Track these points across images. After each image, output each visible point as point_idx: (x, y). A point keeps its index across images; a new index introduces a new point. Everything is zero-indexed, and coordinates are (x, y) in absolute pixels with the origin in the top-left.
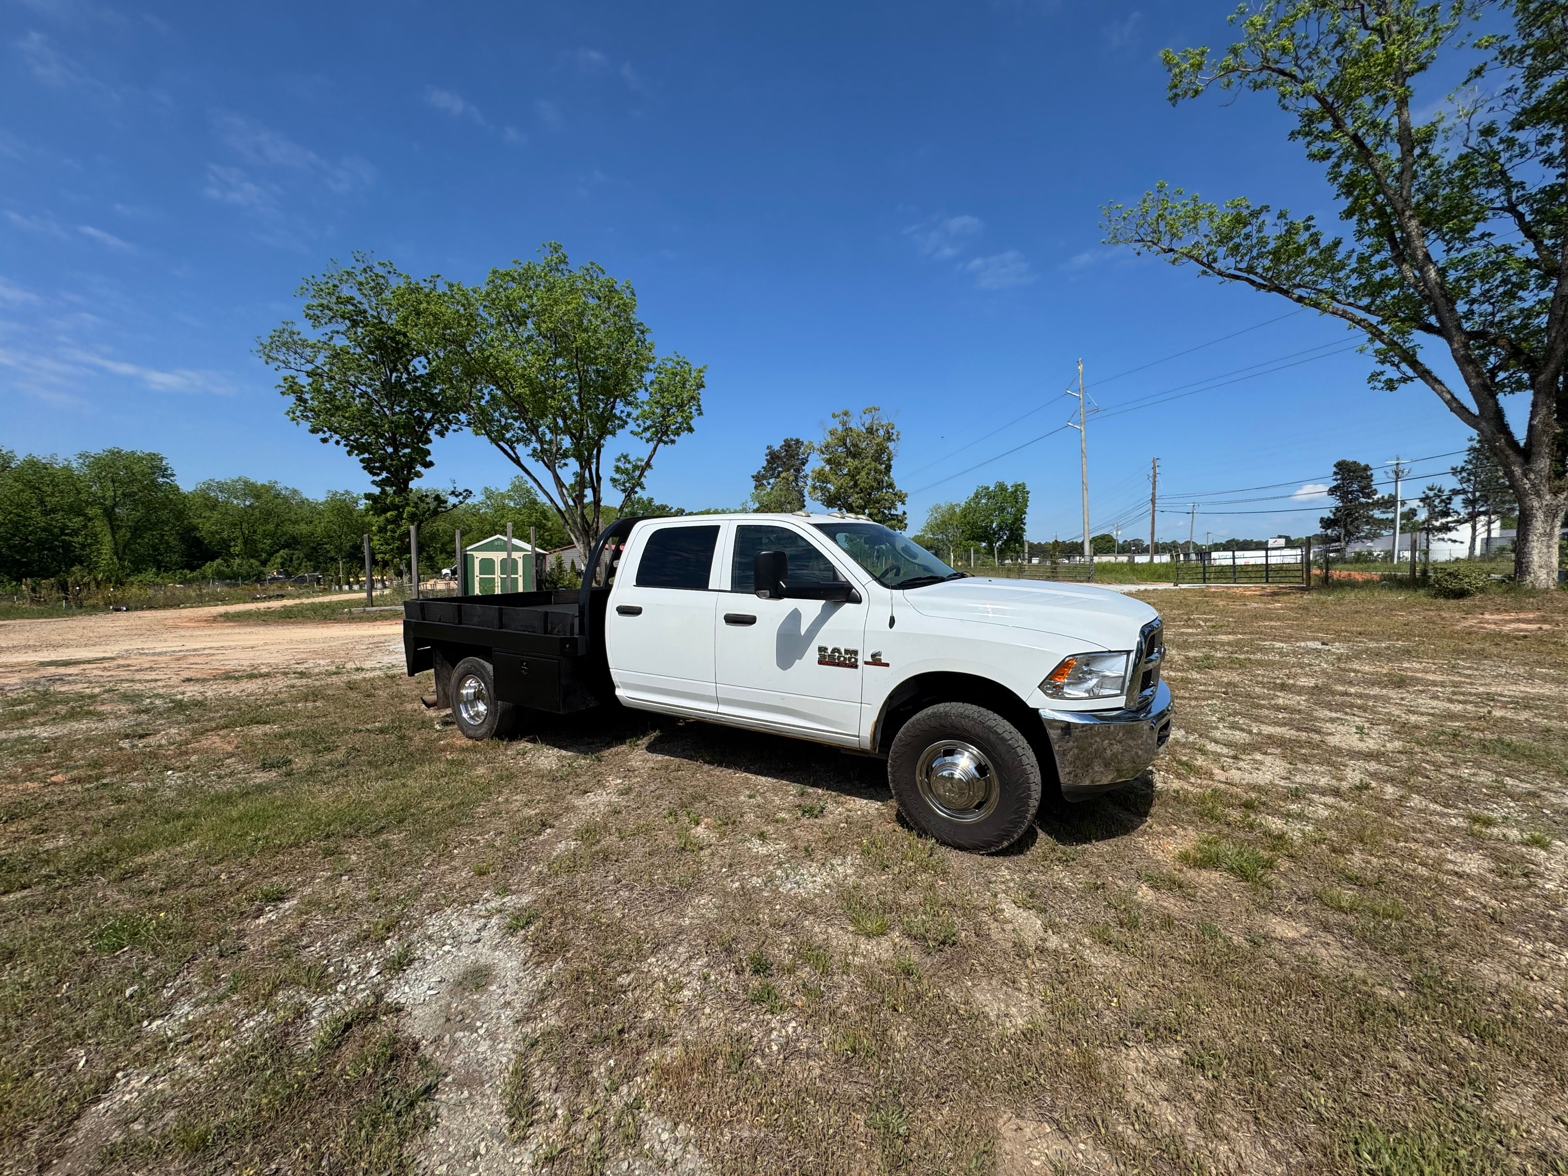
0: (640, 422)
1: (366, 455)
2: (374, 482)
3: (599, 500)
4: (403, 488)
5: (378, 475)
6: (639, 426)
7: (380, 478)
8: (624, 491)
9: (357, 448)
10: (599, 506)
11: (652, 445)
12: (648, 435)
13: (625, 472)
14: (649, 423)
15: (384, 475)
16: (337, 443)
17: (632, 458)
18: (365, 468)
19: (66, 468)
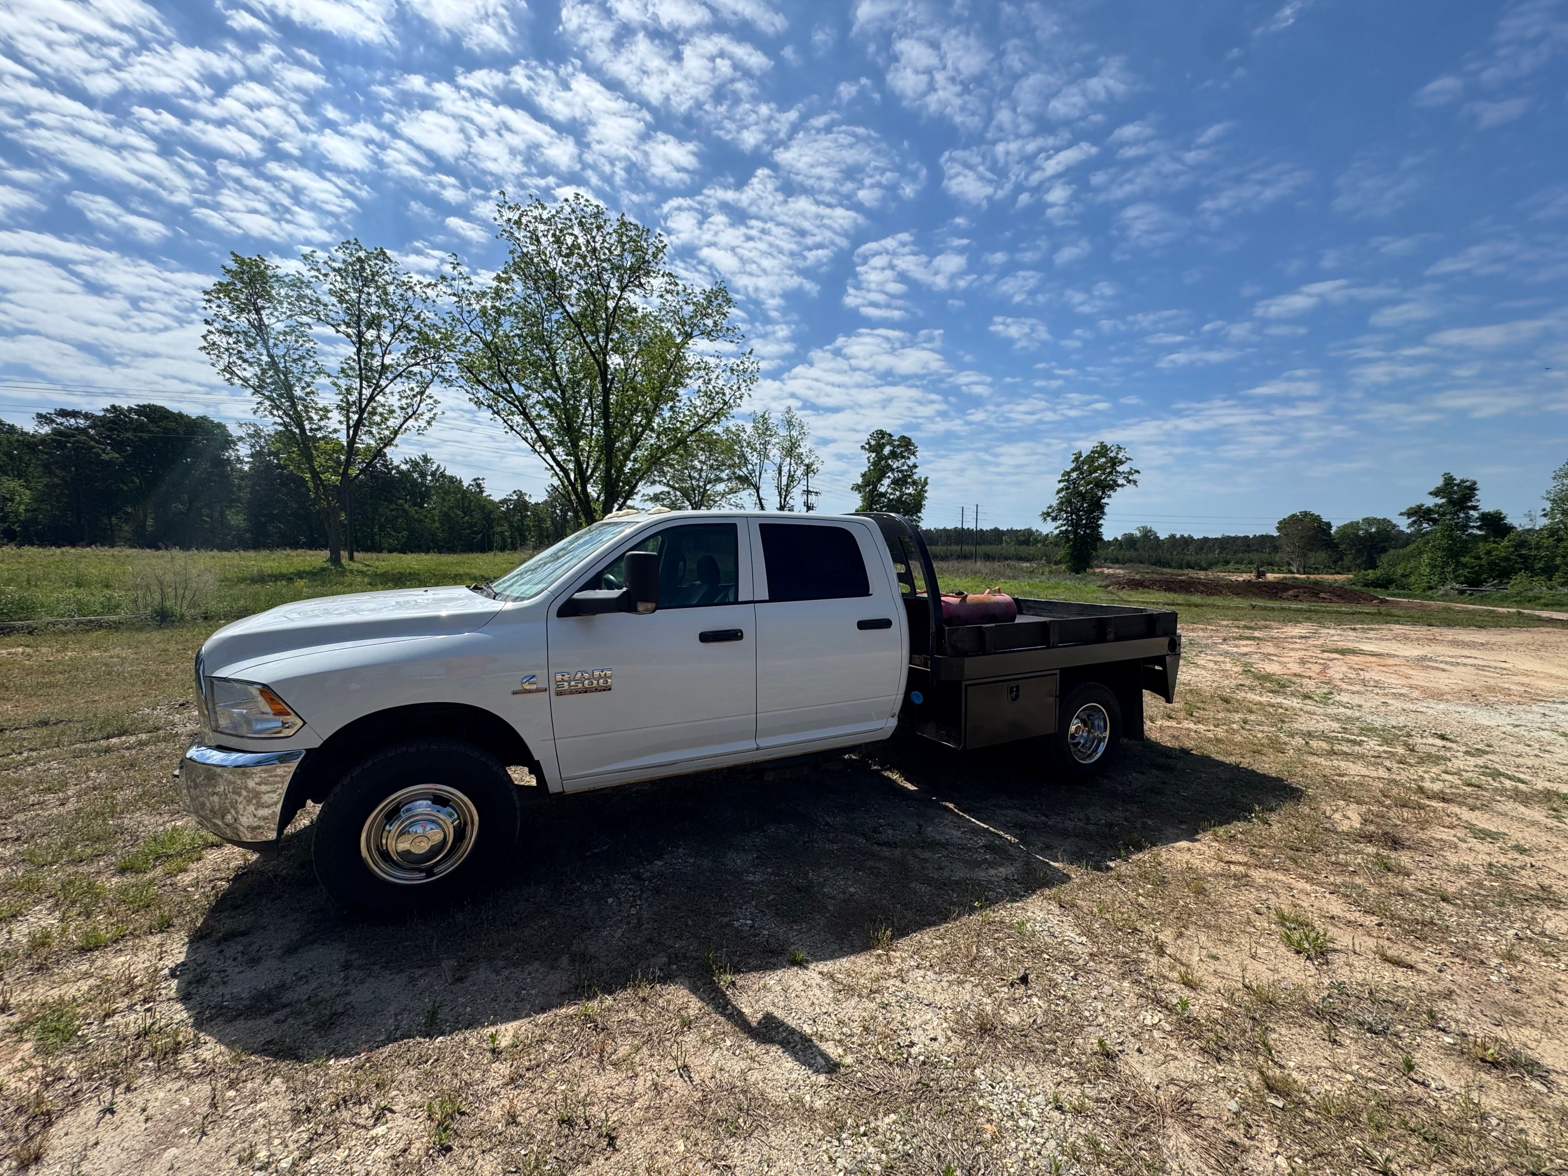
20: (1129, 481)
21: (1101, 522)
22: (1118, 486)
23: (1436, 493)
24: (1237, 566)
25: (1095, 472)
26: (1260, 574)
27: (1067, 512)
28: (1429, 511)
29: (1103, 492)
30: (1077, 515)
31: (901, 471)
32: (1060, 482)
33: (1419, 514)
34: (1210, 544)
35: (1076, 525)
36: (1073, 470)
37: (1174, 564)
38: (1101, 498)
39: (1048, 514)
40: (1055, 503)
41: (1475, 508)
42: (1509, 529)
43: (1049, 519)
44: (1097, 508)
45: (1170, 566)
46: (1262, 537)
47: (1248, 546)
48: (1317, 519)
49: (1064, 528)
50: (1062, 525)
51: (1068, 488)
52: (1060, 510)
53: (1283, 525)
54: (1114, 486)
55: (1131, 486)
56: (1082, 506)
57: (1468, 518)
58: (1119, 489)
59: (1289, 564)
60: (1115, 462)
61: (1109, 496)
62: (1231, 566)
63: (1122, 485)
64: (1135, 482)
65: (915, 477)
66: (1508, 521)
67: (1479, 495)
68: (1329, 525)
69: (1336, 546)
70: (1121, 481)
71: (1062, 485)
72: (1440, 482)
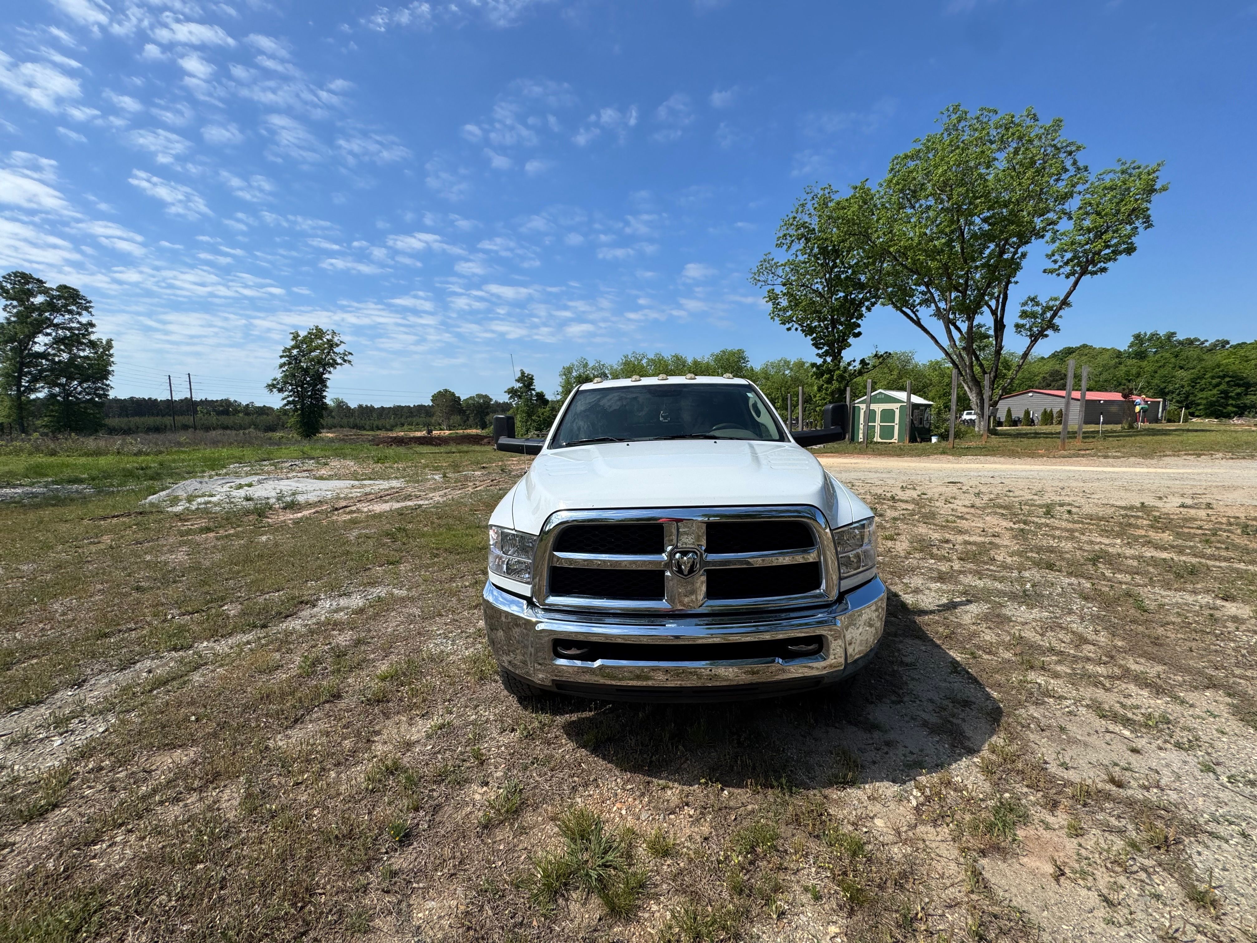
0: (1057, 257)
1: (814, 335)
2: (818, 355)
3: (1001, 348)
4: (837, 357)
5: (822, 348)
6: (1055, 262)
7: (823, 350)
8: (1031, 336)
9: (808, 331)
10: (1000, 354)
11: (1072, 279)
12: (1068, 269)
13: (1033, 315)
14: (1068, 255)
15: (826, 348)
16: (796, 329)
17: (1043, 300)
18: (813, 345)
19: (708, 363)
20: (345, 361)
21: (325, 394)
22: (338, 364)
23: (518, 381)
24: (410, 427)
25: (314, 351)
26: (429, 432)
27: (291, 385)
28: (516, 391)
29: (324, 369)
30: (302, 387)
31: (70, 329)
32: (281, 357)
33: (512, 392)
34: (386, 412)
35: (301, 396)
36: (293, 347)
37: (367, 427)
38: (323, 374)
39: (274, 386)
40: (279, 375)
41: (534, 389)
42: (548, 401)
43: (275, 390)
44: (319, 381)
45: (365, 429)
46: (419, 406)
47: (411, 413)
48: (453, 394)
49: (291, 399)
50: (289, 396)
51: (290, 363)
52: (285, 383)
53: (435, 398)
54: (334, 364)
55: (347, 365)
56: (305, 379)
57: (532, 394)
58: (338, 367)
59: (440, 425)
60: (331, 345)
61: (330, 372)
62: (406, 427)
63: (341, 364)
64: (350, 362)
65: (93, 337)
66: (546, 397)
67: (535, 382)
68: (459, 398)
69: (464, 412)
70: (339, 361)
71: (284, 360)
72: (519, 375)
